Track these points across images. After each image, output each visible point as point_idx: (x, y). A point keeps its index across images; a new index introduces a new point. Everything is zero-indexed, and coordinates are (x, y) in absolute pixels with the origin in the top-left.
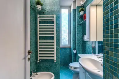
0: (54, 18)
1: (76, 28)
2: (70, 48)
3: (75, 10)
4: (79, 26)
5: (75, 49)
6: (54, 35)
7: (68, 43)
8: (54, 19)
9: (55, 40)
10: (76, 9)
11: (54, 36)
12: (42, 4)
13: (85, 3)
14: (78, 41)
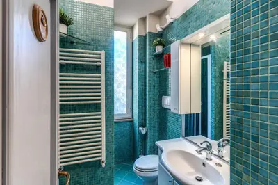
0: (100, 58)
1: (145, 77)
2: (132, 122)
3: (143, 39)
4: (152, 74)
5: (143, 125)
6: (101, 100)
7: (125, 110)
8: (101, 62)
9: (103, 112)
10: (145, 37)
11: (101, 103)
12: (70, 21)
13: (164, 29)
14: (150, 107)
